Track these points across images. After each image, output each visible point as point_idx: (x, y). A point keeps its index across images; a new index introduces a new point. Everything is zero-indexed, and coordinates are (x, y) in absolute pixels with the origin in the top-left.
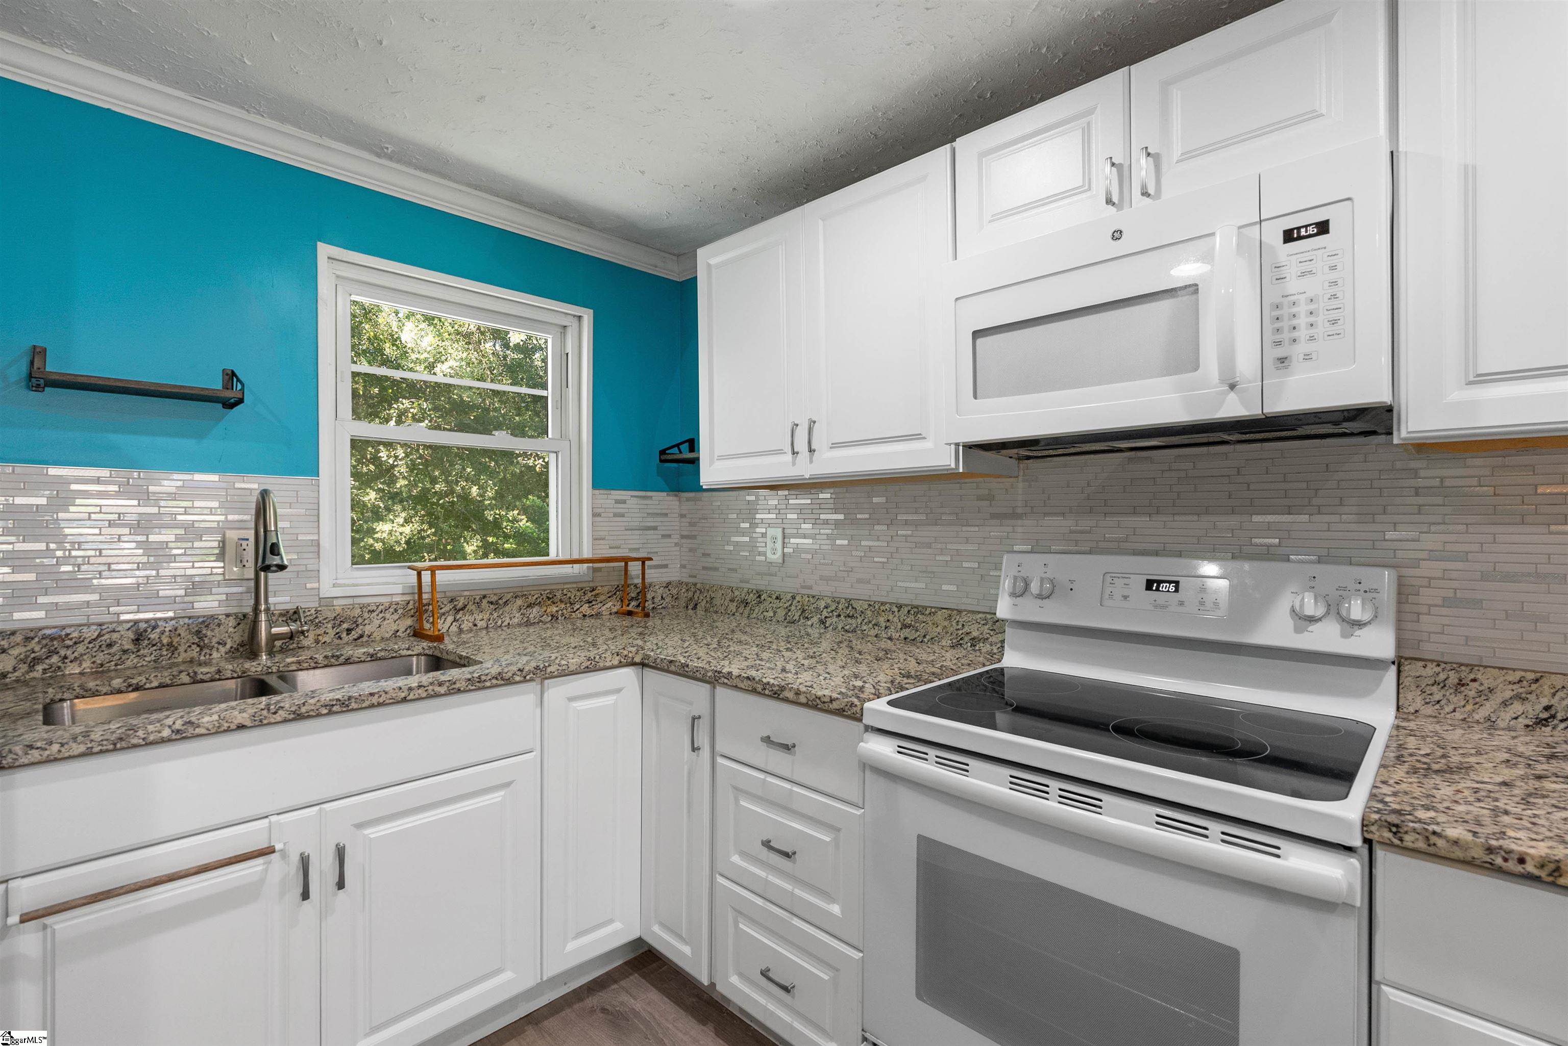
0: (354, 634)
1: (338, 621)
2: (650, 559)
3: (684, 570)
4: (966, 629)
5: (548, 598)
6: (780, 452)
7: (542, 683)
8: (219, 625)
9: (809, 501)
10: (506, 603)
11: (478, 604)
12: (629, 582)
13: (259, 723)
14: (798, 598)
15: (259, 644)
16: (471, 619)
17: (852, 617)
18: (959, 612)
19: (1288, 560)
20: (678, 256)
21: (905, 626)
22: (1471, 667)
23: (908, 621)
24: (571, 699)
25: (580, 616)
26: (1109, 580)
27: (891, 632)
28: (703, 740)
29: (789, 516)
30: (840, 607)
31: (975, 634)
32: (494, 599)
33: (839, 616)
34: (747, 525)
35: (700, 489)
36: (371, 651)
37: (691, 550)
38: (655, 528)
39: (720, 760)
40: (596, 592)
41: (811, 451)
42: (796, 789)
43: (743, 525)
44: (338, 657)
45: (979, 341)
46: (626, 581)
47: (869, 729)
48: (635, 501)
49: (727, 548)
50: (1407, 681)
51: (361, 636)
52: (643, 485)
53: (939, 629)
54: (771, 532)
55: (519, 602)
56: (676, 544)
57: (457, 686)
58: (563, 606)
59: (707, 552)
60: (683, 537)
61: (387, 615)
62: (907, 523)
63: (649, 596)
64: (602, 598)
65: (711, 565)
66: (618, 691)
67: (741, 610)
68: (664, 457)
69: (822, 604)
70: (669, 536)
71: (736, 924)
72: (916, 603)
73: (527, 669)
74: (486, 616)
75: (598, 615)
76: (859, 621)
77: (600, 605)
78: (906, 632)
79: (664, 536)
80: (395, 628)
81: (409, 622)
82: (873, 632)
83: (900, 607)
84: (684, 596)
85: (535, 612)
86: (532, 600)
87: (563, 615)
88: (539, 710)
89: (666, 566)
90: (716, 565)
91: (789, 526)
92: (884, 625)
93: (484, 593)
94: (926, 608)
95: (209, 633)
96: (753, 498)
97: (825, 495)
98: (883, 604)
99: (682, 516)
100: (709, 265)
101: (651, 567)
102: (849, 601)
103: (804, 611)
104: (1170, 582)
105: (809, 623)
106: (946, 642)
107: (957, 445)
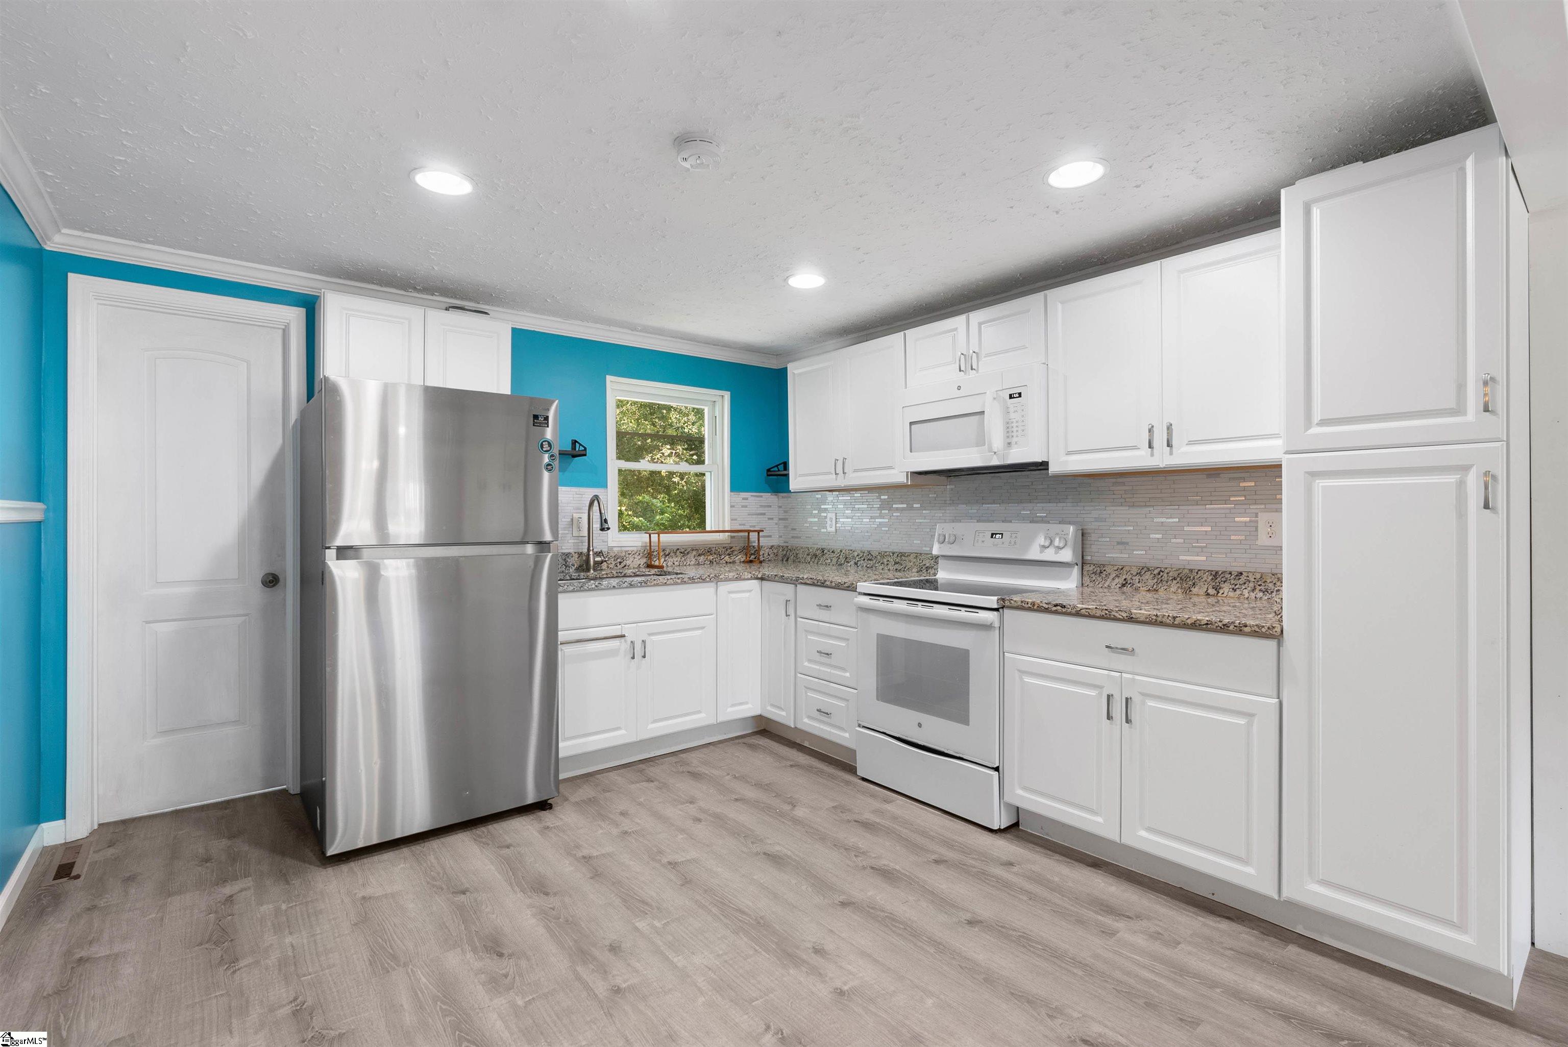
0: (623, 565)
1: (616, 557)
2: (763, 531)
3: (781, 539)
4: (924, 563)
5: (709, 552)
6: (830, 473)
7: (717, 584)
8: (572, 557)
9: (849, 498)
10: (688, 553)
11: (675, 553)
12: (750, 545)
13: (620, 587)
14: (843, 551)
15: (590, 565)
16: (672, 560)
17: (871, 560)
18: (921, 554)
19: (1049, 523)
20: (777, 355)
21: (896, 563)
22: (1104, 566)
23: (897, 560)
24: (730, 592)
25: (724, 562)
26: (977, 534)
27: (890, 567)
28: (791, 611)
29: (839, 506)
30: (865, 555)
31: (928, 565)
32: (683, 550)
33: (864, 560)
34: (816, 512)
35: (790, 492)
36: (634, 571)
37: (785, 527)
38: (764, 514)
39: (799, 619)
40: (733, 549)
41: (844, 473)
42: (832, 626)
43: (814, 512)
44: (621, 573)
45: (913, 426)
46: (748, 544)
47: (860, 594)
48: (753, 498)
49: (805, 525)
50: (1085, 573)
51: (625, 566)
52: (758, 490)
53: (911, 564)
54: (829, 515)
55: (694, 553)
56: (776, 524)
57: (684, 580)
58: (716, 556)
59: (794, 528)
60: (780, 519)
61: (636, 557)
62: (897, 509)
63: (761, 553)
64: (736, 553)
65: (796, 535)
66: (750, 591)
67: (813, 560)
68: (769, 473)
69: (856, 554)
70: (772, 519)
71: (806, 693)
72: (901, 551)
73: (711, 576)
74: (679, 559)
75: (734, 562)
76: (874, 561)
77: (735, 557)
78: (897, 566)
79: (769, 519)
80: (639, 563)
81: (645, 560)
82: (881, 567)
83: (893, 553)
84: (781, 553)
85: (702, 558)
86: (700, 552)
87: (715, 561)
88: (715, 596)
89: (770, 536)
90: (799, 535)
91: (839, 512)
92: (886, 563)
93: (679, 547)
94: (905, 553)
95: (569, 560)
96: (820, 496)
97: (857, 495)
98: (886, 552)
99: (780, 507)
100: (794, 374)
101: (764, 536)
102: (869, 552)
103: (846, 558)
104: (1000, 534)
105: (849, 564)
106: (915, 570)
107: (907, 472)
